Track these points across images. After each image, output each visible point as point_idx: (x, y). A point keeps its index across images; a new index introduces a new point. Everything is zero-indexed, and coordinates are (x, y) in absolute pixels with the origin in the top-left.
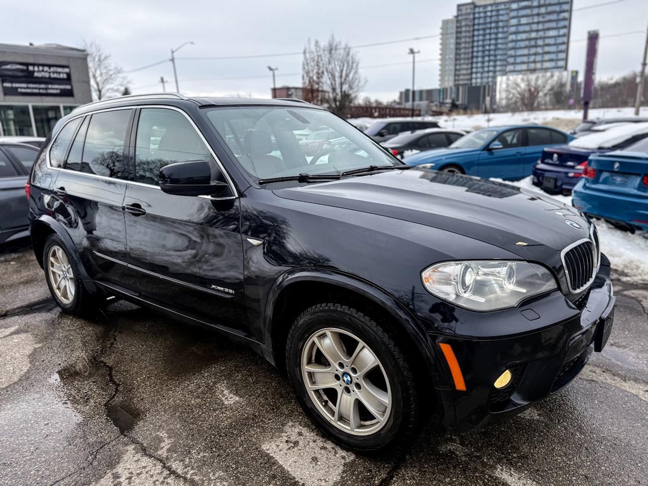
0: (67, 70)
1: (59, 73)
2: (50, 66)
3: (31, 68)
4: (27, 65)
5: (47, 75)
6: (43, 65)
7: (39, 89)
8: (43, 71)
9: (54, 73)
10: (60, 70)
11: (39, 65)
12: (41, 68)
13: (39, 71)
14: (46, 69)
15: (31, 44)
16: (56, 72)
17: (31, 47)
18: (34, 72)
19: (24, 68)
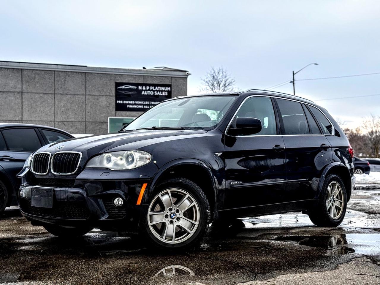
0: (169, 89)
1: (162, 91)
2: (155, 85)
3: (140, 88)
4: (137, 85)
5: (152, 93)
6: (150, 85)
7: (144, 105)
8: (149, 90)
9: (157, 91)
10: (162, 89)
11: (146, 85)
12: (148, 88)
13: (146, 90)
14: (152, 88)
15: (144, 68)
16: (160, 91)
17: (144, 70)
18: (142, 90)
19: (135, 87)
